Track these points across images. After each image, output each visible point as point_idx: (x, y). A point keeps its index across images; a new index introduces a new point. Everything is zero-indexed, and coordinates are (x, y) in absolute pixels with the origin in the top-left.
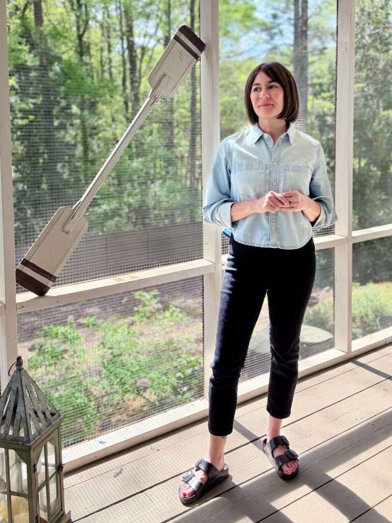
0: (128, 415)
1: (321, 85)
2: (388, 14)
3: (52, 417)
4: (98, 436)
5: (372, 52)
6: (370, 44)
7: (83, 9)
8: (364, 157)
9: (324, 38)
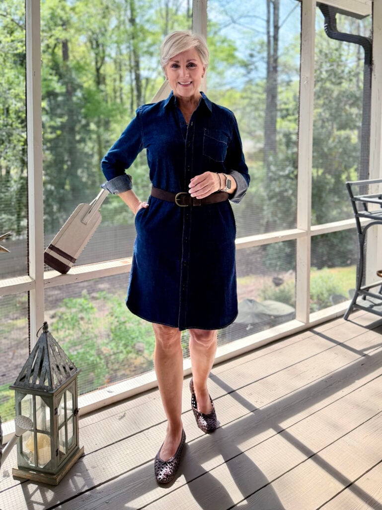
0: (130, 371)
1: (287, 110)
2: (341, 55)
3: (71, 371)
4: (106, 387)
5: (328, 85)
6: (327, 78)
7: (101, 48)
8: (322, 167)
9: (290, 73)
